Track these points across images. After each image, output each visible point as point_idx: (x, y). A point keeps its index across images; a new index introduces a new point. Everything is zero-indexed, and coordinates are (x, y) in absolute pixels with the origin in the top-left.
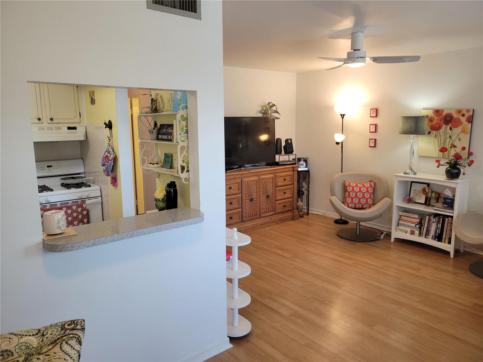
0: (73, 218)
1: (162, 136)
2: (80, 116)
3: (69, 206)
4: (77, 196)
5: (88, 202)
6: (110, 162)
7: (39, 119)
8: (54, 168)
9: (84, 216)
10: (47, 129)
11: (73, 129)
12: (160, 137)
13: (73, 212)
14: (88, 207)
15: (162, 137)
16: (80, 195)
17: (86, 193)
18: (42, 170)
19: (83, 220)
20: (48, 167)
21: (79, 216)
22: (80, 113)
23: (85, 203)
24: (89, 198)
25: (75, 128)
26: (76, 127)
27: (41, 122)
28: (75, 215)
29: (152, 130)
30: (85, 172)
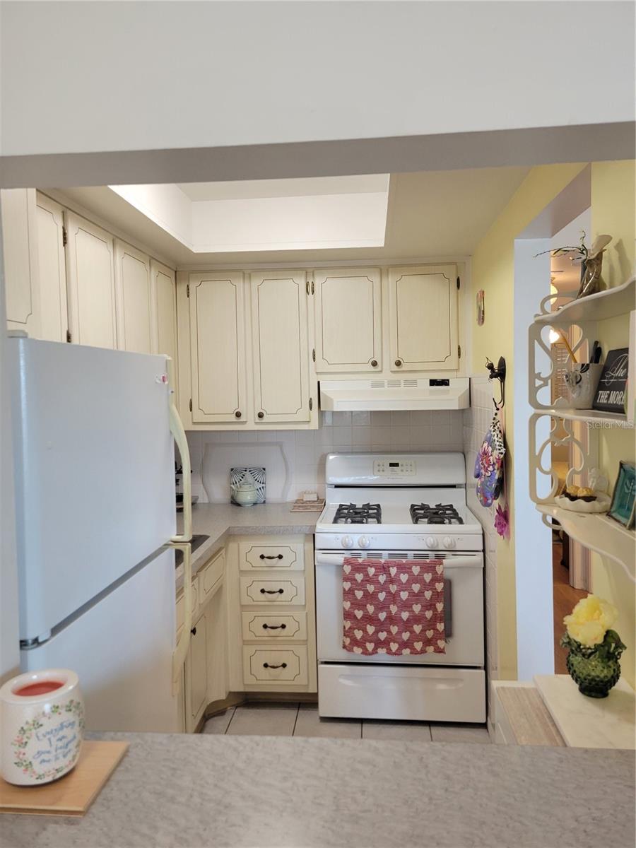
0: (412, 594)
1: (609, 395)
2: (459, 355)
3: (404, 564)
4: (426, 542)
5: (450, 561)
6: (491, 468)
7: (375, 364)
8: (403, 468)
9: (438, 595)
10: (405, 385)
11: (442, 385)
12: (603, 395)
13: (414, 579)
14: (448, 574)
15: (608, 399)
16: (432, 540)
17: (446, 539)
18: (379, 471)
19: (435, 605)
20: (392, 465)
21: (426, 592)
22: (459, 348)
23: (442, 564)
24: (454, 551)
25: (445, 383)
26: (448, 380)
27: (378, 368)
28: (416, 588)
29: (578, 373)
30: (466, 484)
